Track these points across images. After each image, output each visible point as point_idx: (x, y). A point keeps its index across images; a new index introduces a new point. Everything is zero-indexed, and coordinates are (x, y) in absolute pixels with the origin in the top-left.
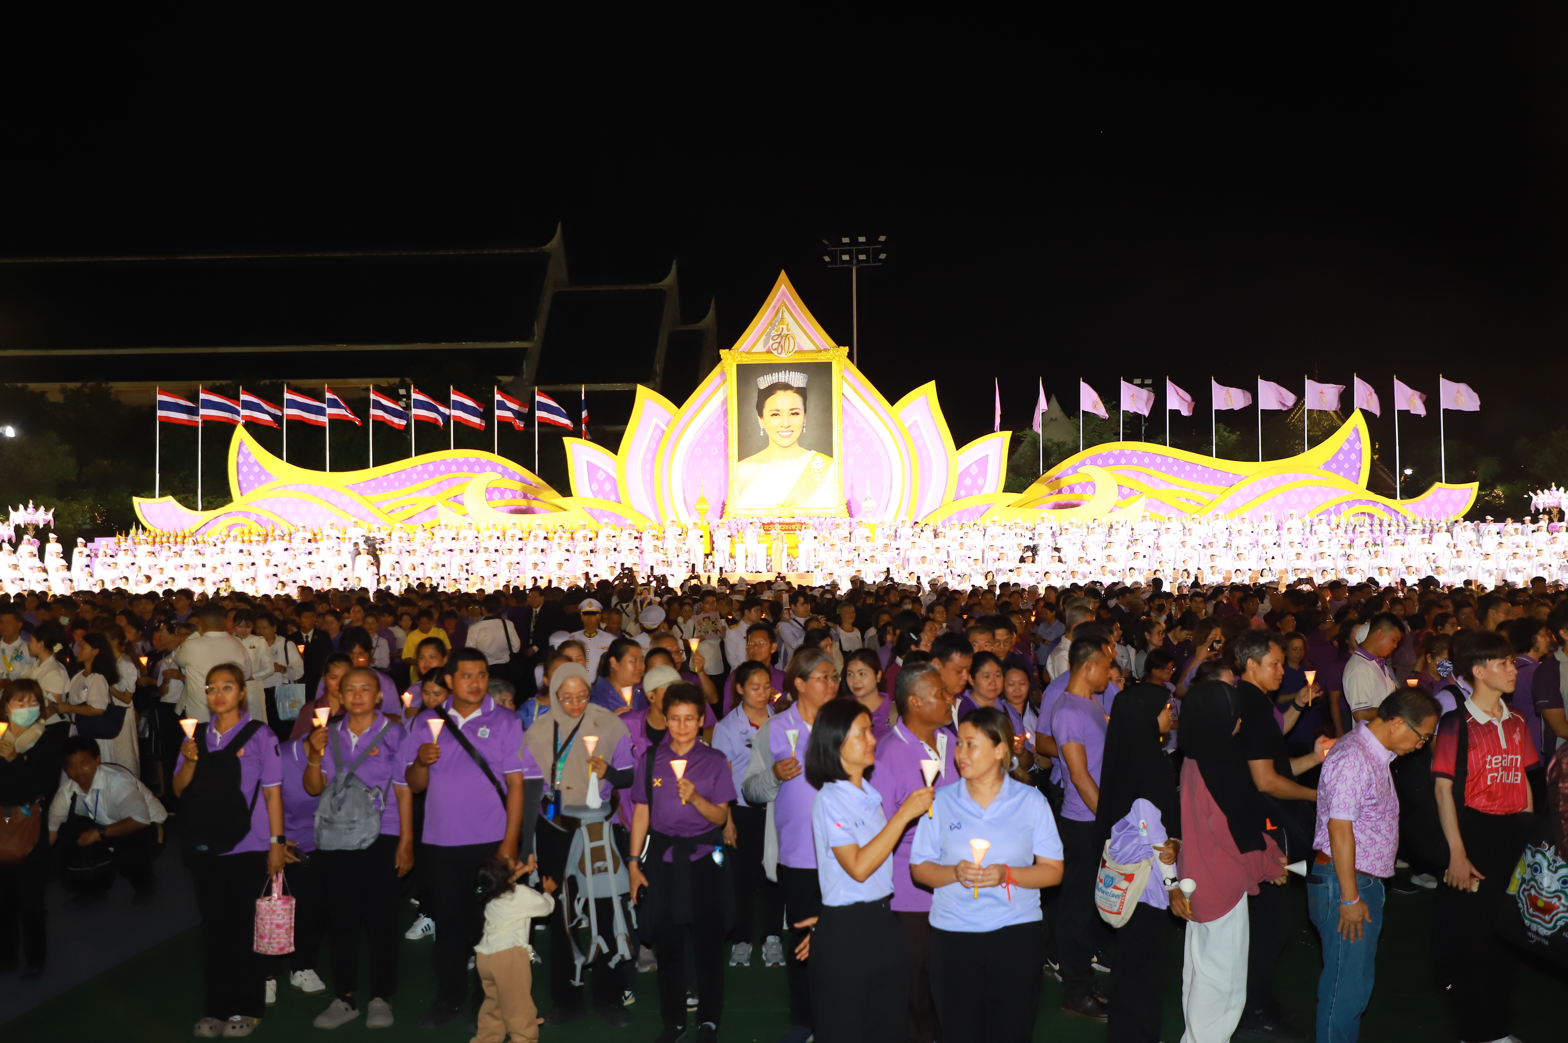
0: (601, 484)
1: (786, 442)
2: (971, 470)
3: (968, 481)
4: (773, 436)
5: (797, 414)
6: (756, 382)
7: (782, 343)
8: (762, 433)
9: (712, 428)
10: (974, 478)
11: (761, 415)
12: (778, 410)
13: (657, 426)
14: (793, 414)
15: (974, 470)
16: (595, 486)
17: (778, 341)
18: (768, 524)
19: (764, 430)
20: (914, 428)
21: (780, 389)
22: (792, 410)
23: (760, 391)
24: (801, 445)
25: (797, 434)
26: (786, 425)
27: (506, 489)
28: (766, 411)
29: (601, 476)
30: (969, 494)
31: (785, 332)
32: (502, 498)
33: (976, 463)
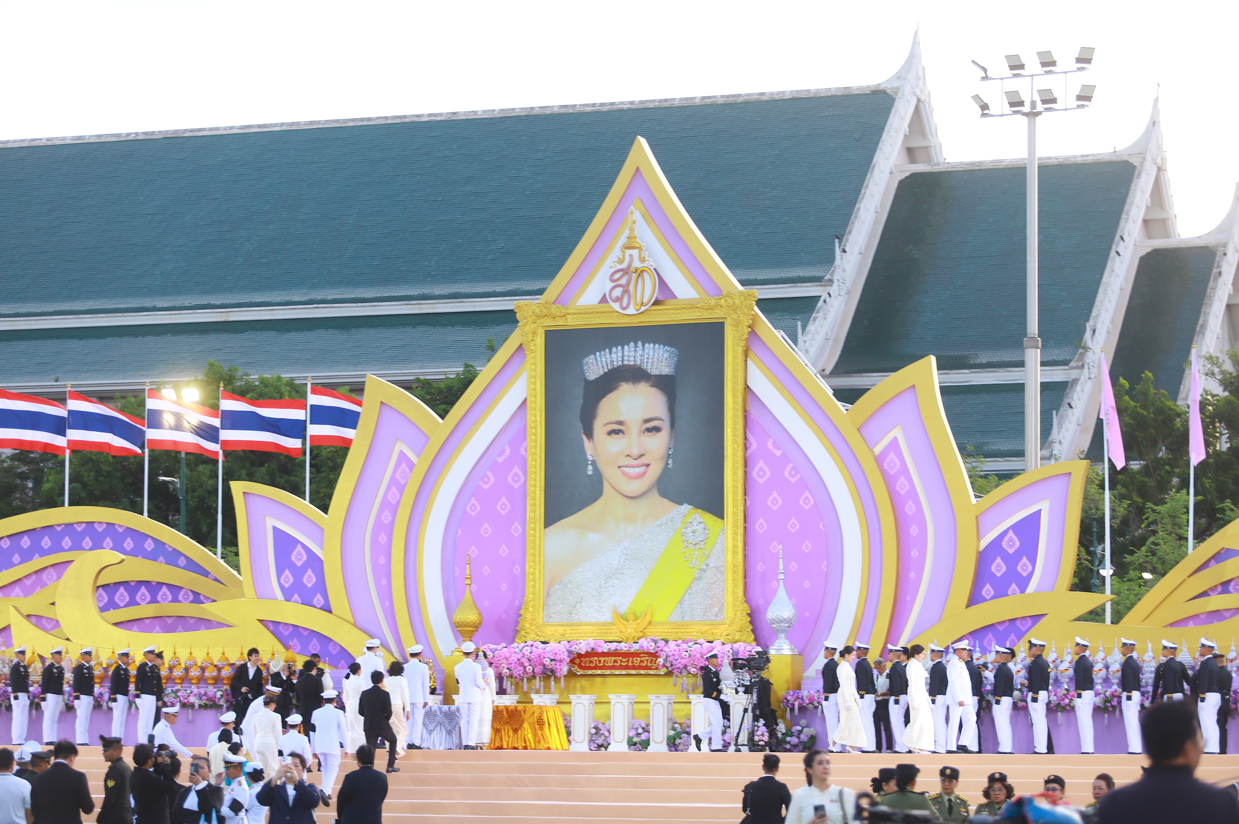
0: (298, 573)
1: (636, 487)
2: (1004, 545)
3: (998, 567)
4: (611, 474)
5: (657, 429)
6: (581, 367)
7: (631, 288)
8: (590, 470)
9: (500, 460)
10: (1012, 560)
11: (589, 434)
12: (620, 423)
13: (402, 456)
14: (649, 430)
15: (1012, 544)
16: (288, 578)
17: (623, 281)
18: (588, 654)
19: (594, 463)
20: (892, 455)
21: (627, 379)
22: (647, 421)
23: (589, 385)
24: (664, 494)
25: (655, 471)
26: (635, 452)
27: (160, 584)
28: (600, 427)
29: (298, 558)
30: (1001, 593)
31: (637, 264)
32: (154, 600)
33: (1016, 528)
